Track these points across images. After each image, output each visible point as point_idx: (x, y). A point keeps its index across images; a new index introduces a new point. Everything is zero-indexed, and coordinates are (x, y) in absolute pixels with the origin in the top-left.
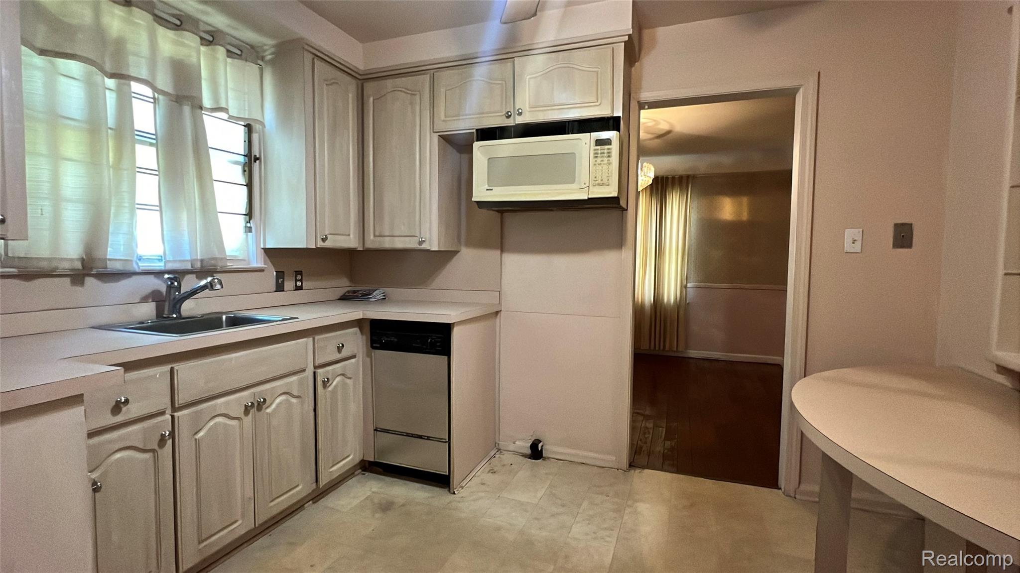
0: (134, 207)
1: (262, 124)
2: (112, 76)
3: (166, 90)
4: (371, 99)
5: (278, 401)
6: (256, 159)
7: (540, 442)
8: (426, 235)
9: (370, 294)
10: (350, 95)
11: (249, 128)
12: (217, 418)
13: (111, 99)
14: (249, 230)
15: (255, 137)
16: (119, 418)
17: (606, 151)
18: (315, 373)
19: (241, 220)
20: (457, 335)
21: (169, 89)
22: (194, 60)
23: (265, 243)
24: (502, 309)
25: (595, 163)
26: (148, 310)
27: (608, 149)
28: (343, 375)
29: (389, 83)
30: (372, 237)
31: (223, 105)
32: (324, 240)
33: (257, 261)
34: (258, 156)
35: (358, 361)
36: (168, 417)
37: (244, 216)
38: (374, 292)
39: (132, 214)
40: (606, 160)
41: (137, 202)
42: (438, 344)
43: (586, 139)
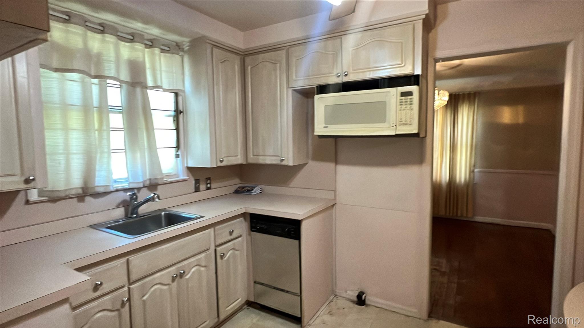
0: (110, 152)
1: (183, 91)
2: (95, 77)
3: (125, 80)
4: (249, 68)
5: (193, 270)
6: (181, 112)
7: (363, 293)
8: (284, 156)
9: (252, 190)
10: (236, 67)
11: (177, 95)
12: (155, 286)
13: (95, 90)
14: (177, 156)
15: (180, 99)
16: (98, 293)
17: (408, 100)
18: (215, 250)
19: (174, 150)
20: (305, 228)
21: (128, 79)
22: (141, 59)
23: (187, 164)
24: (337, 202)
25: (401, 109)
26: (119, 213)
27: (411, 99)
28: (233, 249)
29: (261, 56)
30: (252, 156)
31: (159, 84)
32: (221, 162)
33: (183, 176)
34: (182, 110)
35: (243, 241)
36: (126, 289)
37: (175, 148)
38: (255, 187)
39: (109, 157)
40: (409, 106)
41: (112, 148)
42: (292, 232)
43: (394, 92)
